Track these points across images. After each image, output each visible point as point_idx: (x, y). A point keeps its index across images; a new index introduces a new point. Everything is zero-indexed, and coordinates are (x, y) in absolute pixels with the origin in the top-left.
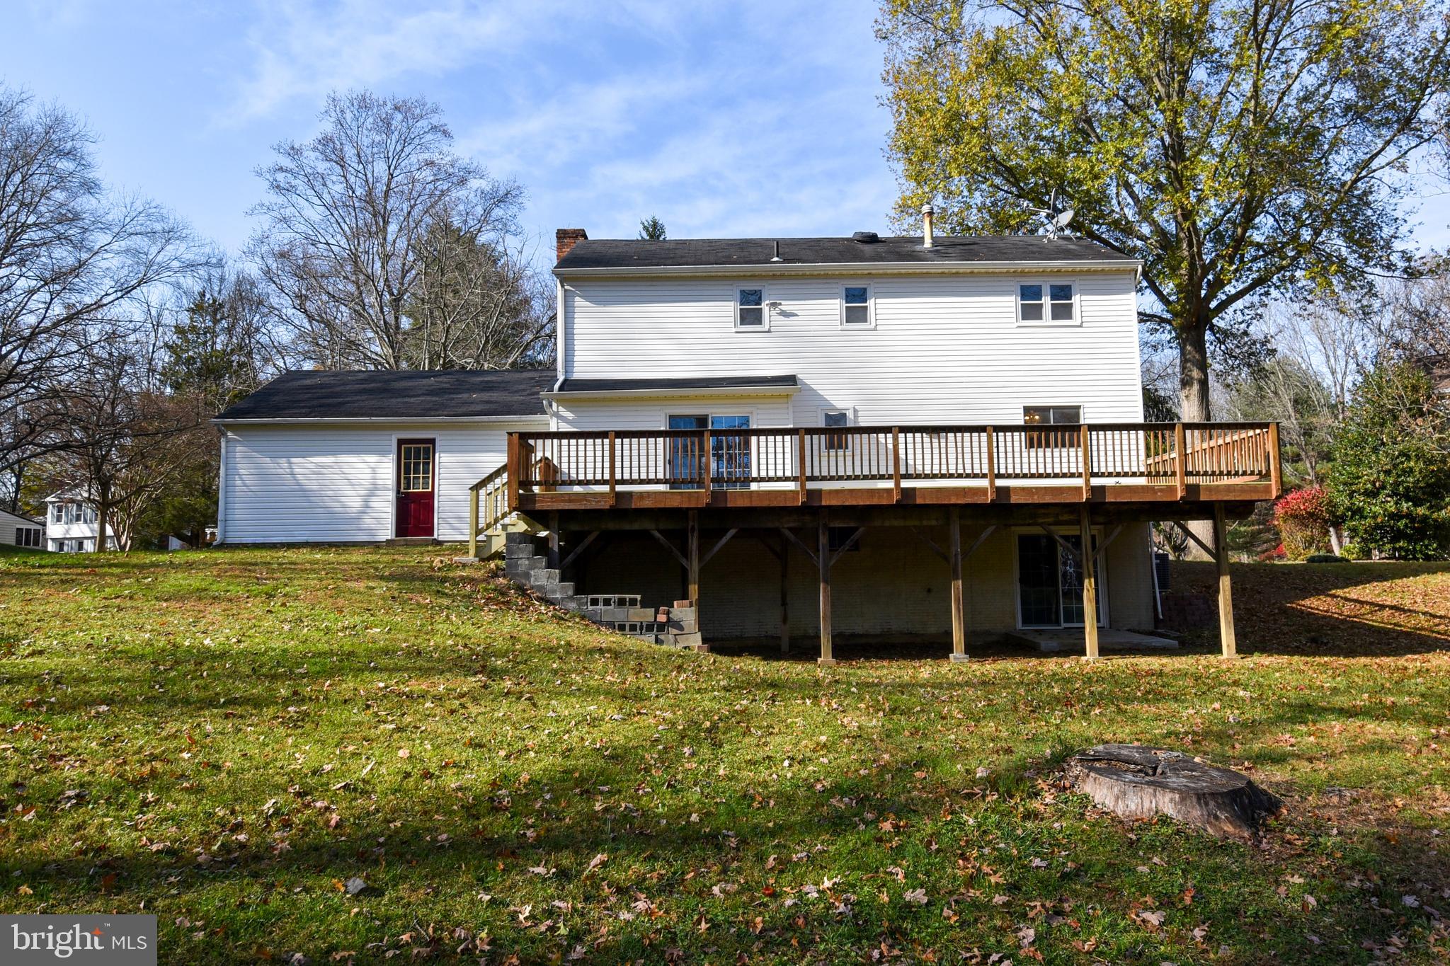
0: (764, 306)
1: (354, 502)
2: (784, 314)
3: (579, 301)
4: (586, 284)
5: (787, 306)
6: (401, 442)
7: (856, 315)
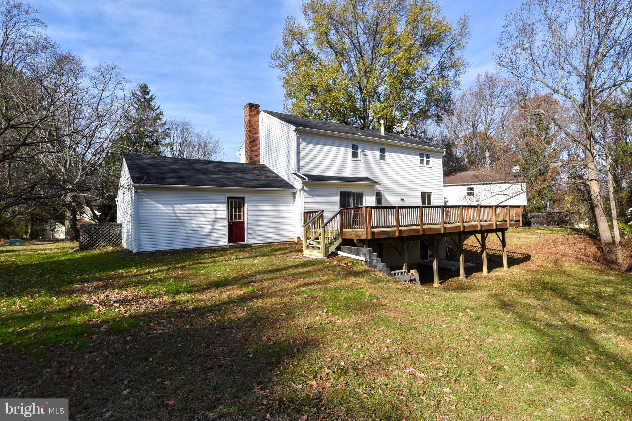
0: (359, 151)
1: (206, 226)
2: (364, 155)
3: (301, 142)
4: (304, 134)
5: (366, 152)
6: (229, 198)
7: (383, 158)
